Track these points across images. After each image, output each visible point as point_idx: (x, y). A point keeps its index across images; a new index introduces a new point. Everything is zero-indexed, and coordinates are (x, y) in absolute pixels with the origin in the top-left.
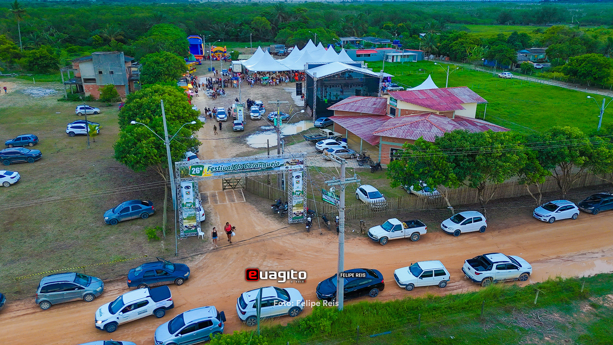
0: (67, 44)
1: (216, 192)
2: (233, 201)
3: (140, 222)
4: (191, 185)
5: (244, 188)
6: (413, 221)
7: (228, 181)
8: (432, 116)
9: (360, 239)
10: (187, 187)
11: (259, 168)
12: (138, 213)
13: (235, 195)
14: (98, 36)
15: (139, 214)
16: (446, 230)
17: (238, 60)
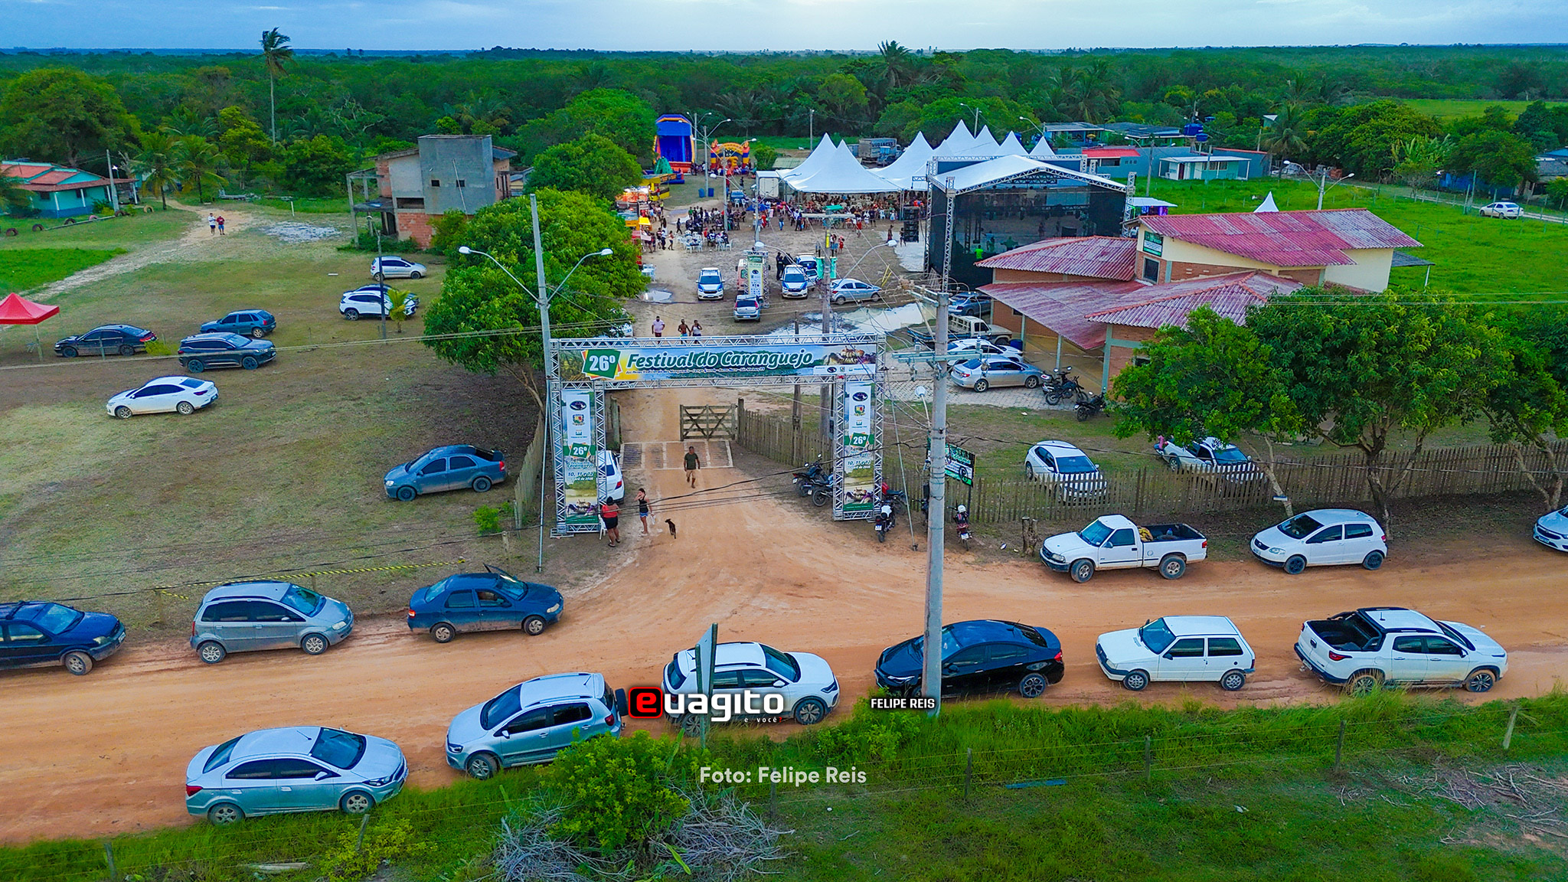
1: (665, 443)
3: (468, 497)
4: (586, 399)
5: (733, 437)
6: (1171, 526)
7: (694, 418)
11: (758, 367)
12: (467, 475)
13: (708, 453)
15: (468, 478)
16: (1265, 554)
17: (775, 169)
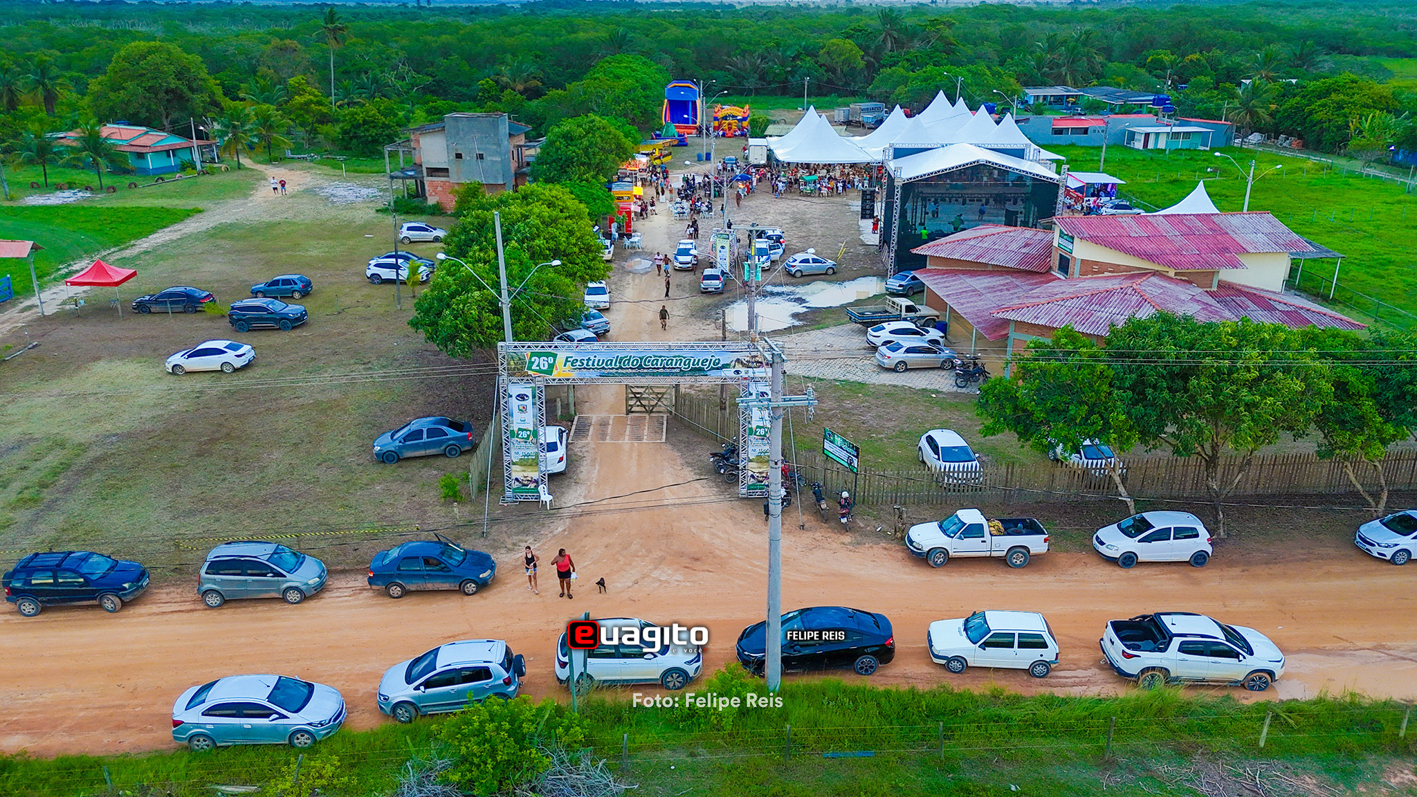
0: (429, 96)
1: (612, 416)
2: (639, 438)
3: (440, 462)
4: (529, 392)
5: (670, 414)
6: (1023, 521)
7: (638, 396)
8: (1154, 279)
9: (885, 549)
10: (522, 397)
11: (674, 368)
12: (440, 443)
13: (646, 427)
14: (491, 82)
15: (441, 446)
16: (1102, 549)
17: (765, 137)
